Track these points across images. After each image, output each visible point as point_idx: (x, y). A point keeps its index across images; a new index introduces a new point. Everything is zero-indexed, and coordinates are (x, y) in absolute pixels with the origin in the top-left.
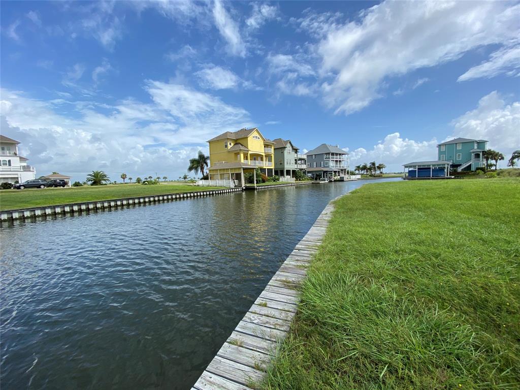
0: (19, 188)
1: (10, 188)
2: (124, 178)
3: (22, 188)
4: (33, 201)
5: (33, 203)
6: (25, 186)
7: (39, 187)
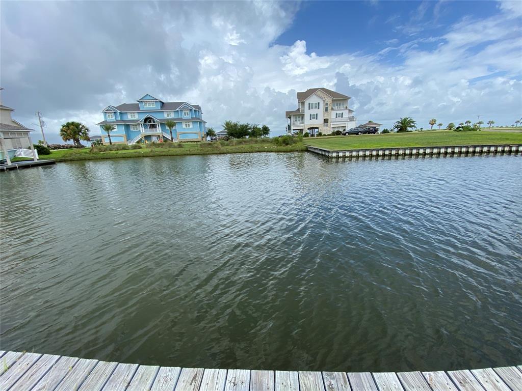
0: (345, 134)
1: (340, 134)
2: (432, 124)
3: (347, 134)
4: (352, 145)
5: (352, 147)
6: (349, 133)
7: (357, 134)
